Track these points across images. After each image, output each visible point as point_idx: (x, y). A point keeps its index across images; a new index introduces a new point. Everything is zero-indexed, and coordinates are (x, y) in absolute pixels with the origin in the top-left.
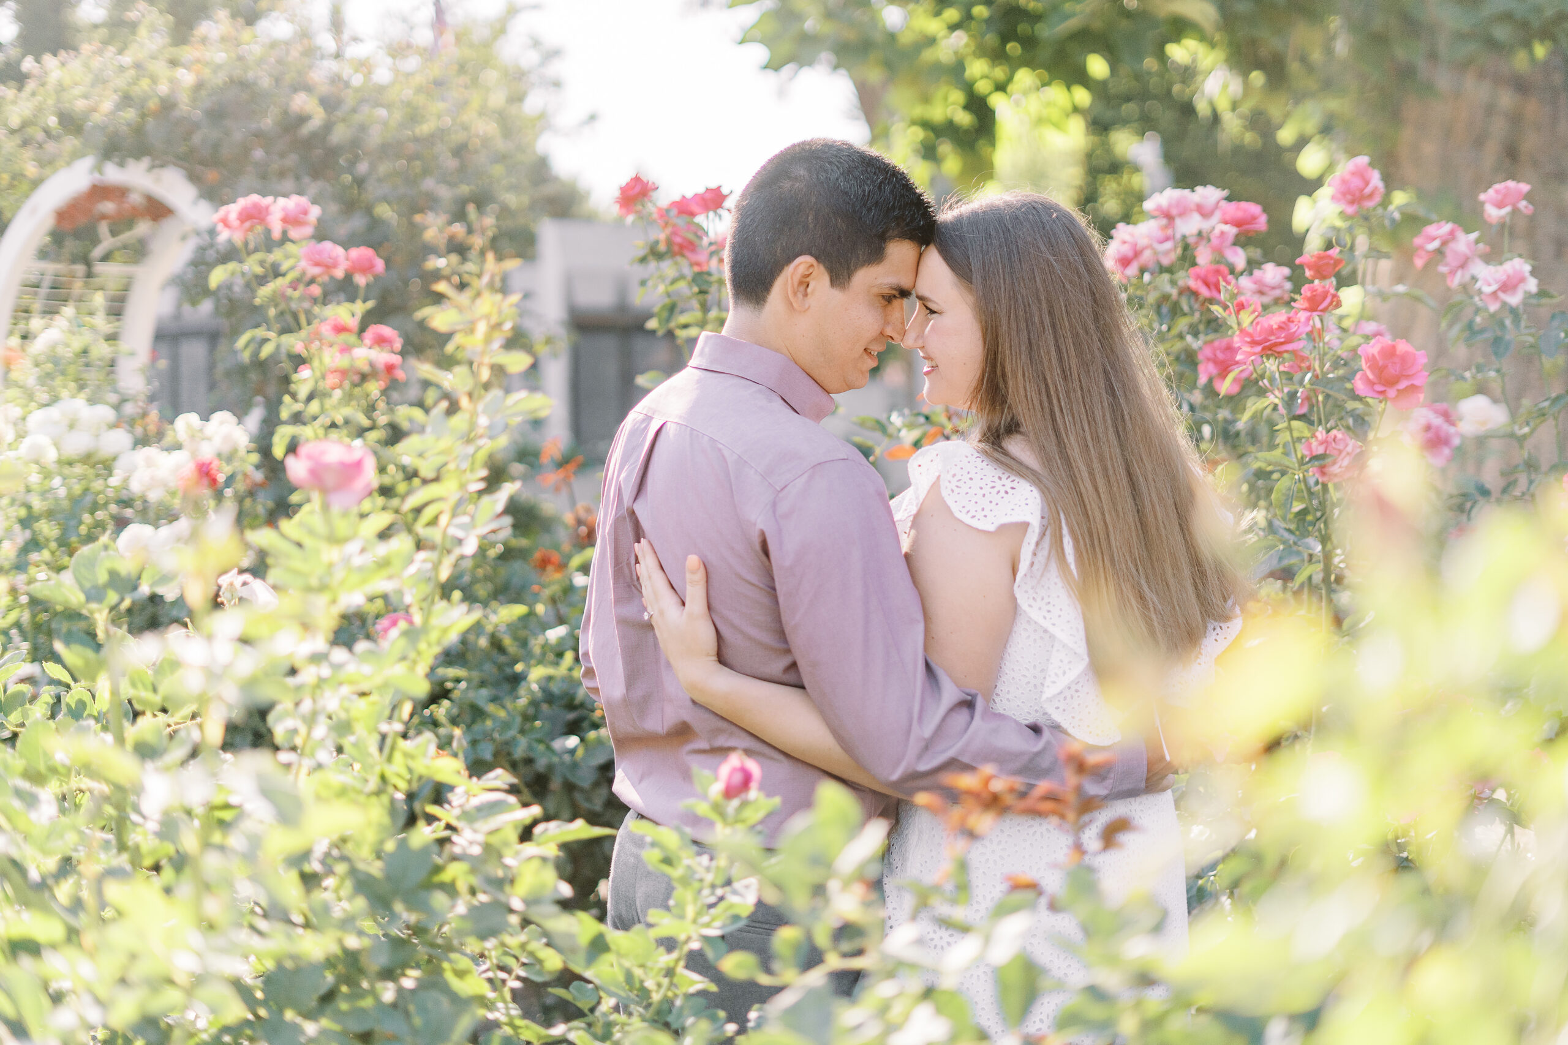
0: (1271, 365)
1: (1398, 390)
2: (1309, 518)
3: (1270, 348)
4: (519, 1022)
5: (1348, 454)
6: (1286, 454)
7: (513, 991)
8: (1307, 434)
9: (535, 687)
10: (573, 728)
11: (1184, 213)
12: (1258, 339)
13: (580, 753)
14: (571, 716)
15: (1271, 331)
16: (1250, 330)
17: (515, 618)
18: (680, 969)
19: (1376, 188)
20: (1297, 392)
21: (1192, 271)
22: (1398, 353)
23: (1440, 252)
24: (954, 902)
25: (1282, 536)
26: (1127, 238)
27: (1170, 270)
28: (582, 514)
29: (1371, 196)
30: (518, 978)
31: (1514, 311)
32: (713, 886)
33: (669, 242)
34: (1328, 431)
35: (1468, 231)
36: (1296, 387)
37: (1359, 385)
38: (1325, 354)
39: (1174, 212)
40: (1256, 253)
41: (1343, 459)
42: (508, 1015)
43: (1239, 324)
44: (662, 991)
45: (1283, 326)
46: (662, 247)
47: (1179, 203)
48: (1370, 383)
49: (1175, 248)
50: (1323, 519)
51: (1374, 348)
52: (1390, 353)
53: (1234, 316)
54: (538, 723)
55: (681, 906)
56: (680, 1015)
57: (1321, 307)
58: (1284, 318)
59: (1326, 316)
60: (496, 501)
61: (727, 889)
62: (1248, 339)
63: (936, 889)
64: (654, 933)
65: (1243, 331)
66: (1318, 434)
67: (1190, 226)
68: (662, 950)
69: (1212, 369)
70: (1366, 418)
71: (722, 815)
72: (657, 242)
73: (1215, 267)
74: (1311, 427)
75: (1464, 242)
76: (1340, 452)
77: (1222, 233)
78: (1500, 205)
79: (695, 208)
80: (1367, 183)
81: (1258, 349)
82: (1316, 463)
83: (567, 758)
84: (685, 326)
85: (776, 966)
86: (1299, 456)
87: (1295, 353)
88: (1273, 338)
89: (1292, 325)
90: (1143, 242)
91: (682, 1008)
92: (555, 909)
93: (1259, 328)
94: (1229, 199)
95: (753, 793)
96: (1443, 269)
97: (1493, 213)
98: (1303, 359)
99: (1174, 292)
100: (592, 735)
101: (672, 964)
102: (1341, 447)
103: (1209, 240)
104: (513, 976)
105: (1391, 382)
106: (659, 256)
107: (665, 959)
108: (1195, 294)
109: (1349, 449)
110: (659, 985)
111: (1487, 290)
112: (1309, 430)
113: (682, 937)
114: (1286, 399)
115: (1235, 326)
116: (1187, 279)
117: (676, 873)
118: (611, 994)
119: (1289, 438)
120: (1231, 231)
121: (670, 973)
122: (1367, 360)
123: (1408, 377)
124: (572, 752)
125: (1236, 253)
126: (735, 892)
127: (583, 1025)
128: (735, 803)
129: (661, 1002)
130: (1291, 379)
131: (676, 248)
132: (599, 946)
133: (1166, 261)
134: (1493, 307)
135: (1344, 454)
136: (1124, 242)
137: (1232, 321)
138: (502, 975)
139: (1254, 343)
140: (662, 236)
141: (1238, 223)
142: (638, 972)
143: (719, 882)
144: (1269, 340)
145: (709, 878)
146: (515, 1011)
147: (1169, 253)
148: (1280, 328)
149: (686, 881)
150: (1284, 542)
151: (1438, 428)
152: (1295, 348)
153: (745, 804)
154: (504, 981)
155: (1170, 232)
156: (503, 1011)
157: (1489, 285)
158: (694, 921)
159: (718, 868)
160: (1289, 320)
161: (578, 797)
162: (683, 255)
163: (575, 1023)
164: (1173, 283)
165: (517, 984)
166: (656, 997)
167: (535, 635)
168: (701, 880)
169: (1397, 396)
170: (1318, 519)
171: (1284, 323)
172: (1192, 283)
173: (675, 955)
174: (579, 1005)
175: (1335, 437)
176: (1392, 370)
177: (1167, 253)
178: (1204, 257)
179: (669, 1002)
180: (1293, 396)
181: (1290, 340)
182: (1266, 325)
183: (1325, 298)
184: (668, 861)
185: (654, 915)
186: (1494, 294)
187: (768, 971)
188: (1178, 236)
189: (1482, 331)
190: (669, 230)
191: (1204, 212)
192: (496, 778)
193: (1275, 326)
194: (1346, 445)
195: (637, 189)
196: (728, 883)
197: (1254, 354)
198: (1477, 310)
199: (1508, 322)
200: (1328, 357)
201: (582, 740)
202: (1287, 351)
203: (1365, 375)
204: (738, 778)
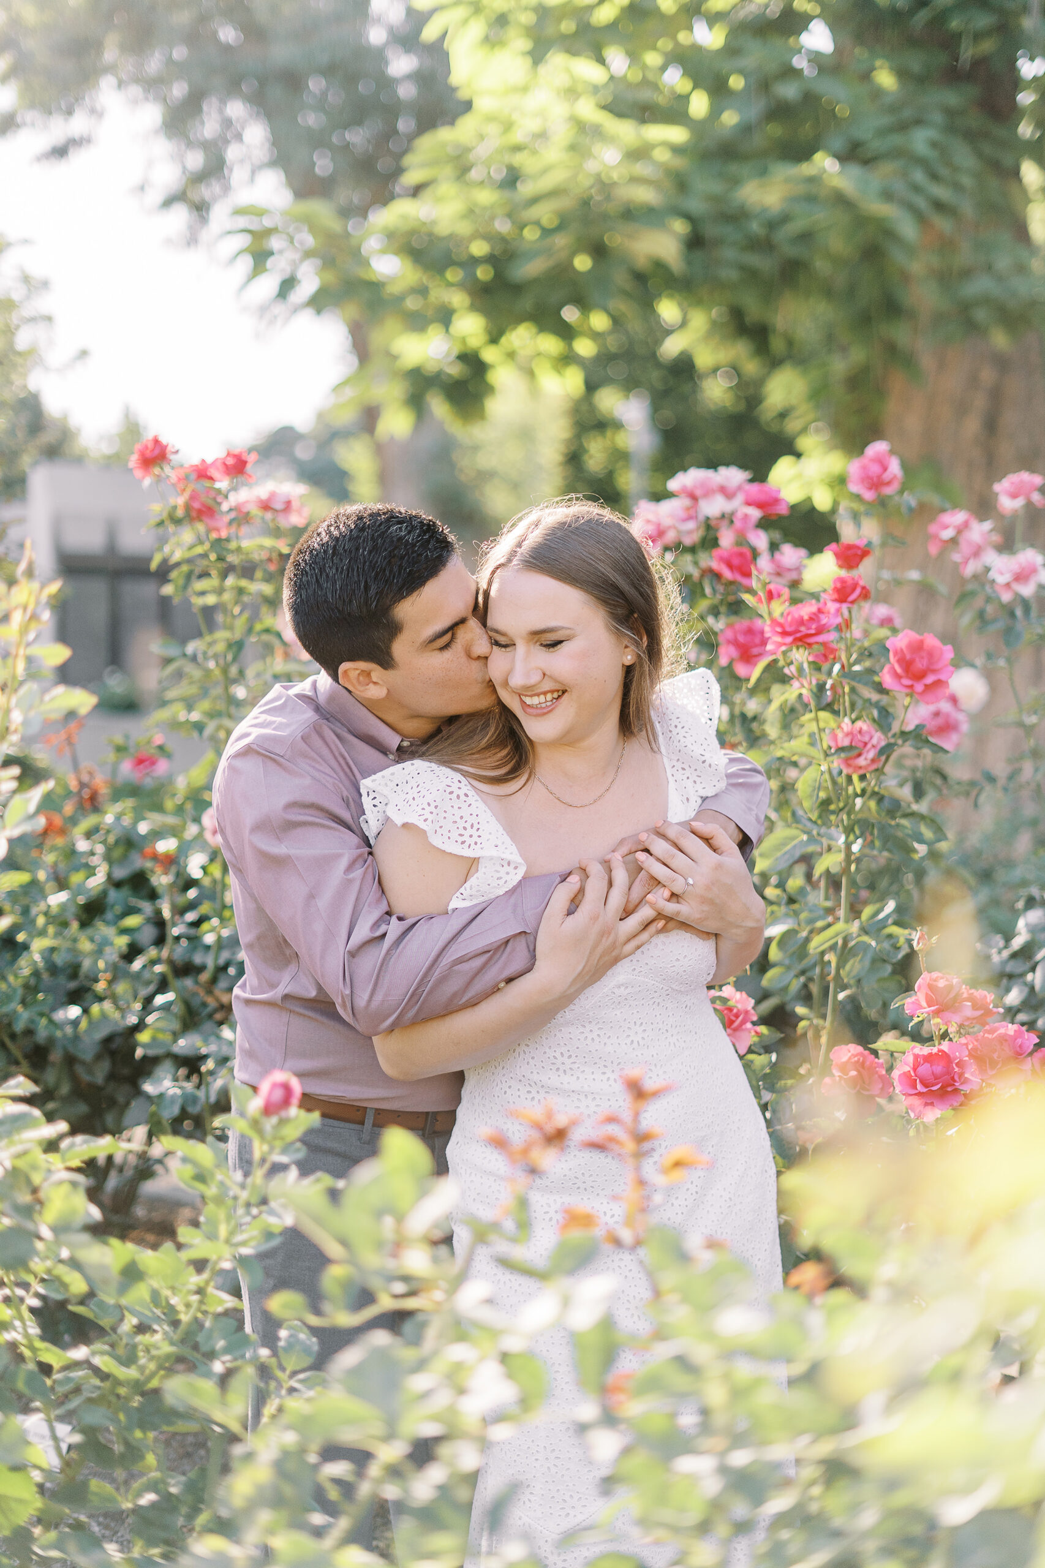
0: (801, 656)
1: (926, 686)
2: (832, 807)
3: (800, 639)
4: (39, 1344)
5: (873, 746)
6: (812, 744)
7: (32, 1310)
8: (833, 724)
9: (37, 957)
10: (74, 997)
11: (708, 493)
12: (788, 629)
13: (84, 1024)
14: (72, 985)
15: (801, 622)
16: (781, 620)
17: (16, 884)
18: (211, 1290)
19: (895, 477)
20: (825, 684)
21: (715, 552)
22: (925, 646)
23: (954, 541)
24: (514, 1240)
25: (805, 826)
26: (651, 517)
27: (692, 550)
28: (85, 778)
29: (889, 483)
30: (37, 1295)
31: (1025, 604)
32: (248, 1205)
33: (188, 507)
34: (853, 722)
35: (982, 520)
36: (823, 677)
37: (887, 679)
38: (853, 645)
39: (698, 493)
40: (777, 535)
41: (868, 751)
42: (26, 1335)
43: (770, 613)
44: (192, 1311)
45: (813, 617)
46: (180, 513)
47: (703, 484)
48: (897, 677)
49: (698, 528)
50: (846, 810)
51: (901, 641)
52: (918, 647)
53: (765, 606)
54: (40, 996)
55: (213, 1223)
56: (209, 1337)
57: (851, 598)
58: (814, 609)
59: (855, 607)
60: (28, 800)
61: (264, 1208)
62: (779, 629)
63: (495, 1226)
64: (186, 1255)
65: (775, 622)
66: (844, 726)
67: (713, 507)
68: (191, 1269)
69: (733, 651)
70: (891, 710)
71: (260, 1132)
72: (175, 508)
73: (736, 549)
74: (837, 718)
75: (980, 531)
76: (866, 744)
77: (746, 516)
78: (1014, 496)
79: (213, 472)
80: (885, 469)
81: (789, 639)
82: (843, 755)
83: (69, 1030)
84: (203, 593)
85: (327, 1307)
86: (825, 746)
87: (825, 644)
88: (803, 629)
89: (822, 616)
90: (667, 522)
91: (211, 1330)
92: (85, 1237)
93: (789, 618)
94: (751, 481)
95: (293, 1111)
96: (957, 557)
97: (1008, 504)
98: (833, 651)
99: (696, 573)
100: (95, 1009)
101: (202, 1284)
102: (866, 739)
103: (732, 522)
104: (31, 1293)
105: (920, 676)
106: (177, 522)
107: (195, 1280)
108: (717, 576)
109: (874, 741)
110: (188, 1305)
111: (1001, 580)
112: (836, 721)
113: (213, 1257)
114: (815, 690)
115: (766, 616)
116: (708, 560)
117: (211, 1191)
118: (133, 1313)
119: (815, 729)
120: (755, 514)
121: (200, 1291)
122: (895, 653)
123: (934, 671)
124: (75, 1023)
125: (758, 536)
126: (272, 1213)
127: (107, 1348)
128: (274, 1120)
129: (190, 1324)
130: (819, 669)
131: (194, 514)
132: (132, 1274)
133: (688, 541)
134: (1006, 597)
135: (869, 746)
136: (648, 521)
137: (763, 609)
138: (20, 1292)
139: (784, 633)
140: (180, 501)
141: (760, 505)
142: (166, 1292)
143: (253, 1201)
144: (800, 631)
145: (244, 1195)
146: (34, 1330)
147: (691, 532)
148: (811, 619)
149: (219, 1200)
150: (808, 833)
151: (948, 715)
152: (825, 640)
153: (283, 1122)
154: (22, 1300)
155: (692, 512)
156: (20, 1330)
157: (1002, 574)
158: (227, 1241)
159: (254, 1185)
160: (820, 611)
161: (80, 1070)
162: (200, 520)
163: (98, 1346)
164: (696, 563)
165: (35, 1303)
166: (185, 1318)
167: (35, 902)
168: (235, 1198)
169: (924, 691)
170: (841, 810)
171: (814, 614)
172: (715, 565)
173: (206, 1275)
174: (101, 1323)
175: (861, 729)
176: (920, 664)
177: (690, 532)
178: (727, 539)
179: (198, 1324)
180: (821, 687)
181: (820, 631)
182: (796, 616)
183: (854, 590)
184: (201, 1177)
185: (184, 1233)
186: (1008, 585)
187: (318, 1312)
188: (701, 518)
189: (994, 620)
190: (187, 495)
191: (726, 492)
192: (17, 1086)
193: (806, 617)
194: (871, 738)
195: (157, 452)
196: (264, 1201)
197: (785, 644)
198: (988, 600)
199: (1019, 612)
200: (855, 648)
201: (86, 1011)
202: (817, 643)
203: (893, 668)
204: (278, 1094)
